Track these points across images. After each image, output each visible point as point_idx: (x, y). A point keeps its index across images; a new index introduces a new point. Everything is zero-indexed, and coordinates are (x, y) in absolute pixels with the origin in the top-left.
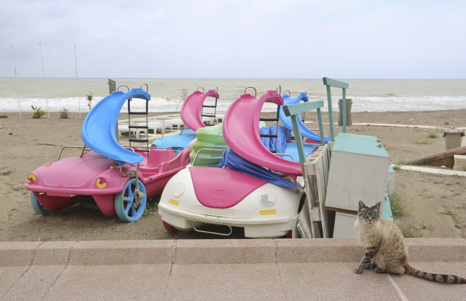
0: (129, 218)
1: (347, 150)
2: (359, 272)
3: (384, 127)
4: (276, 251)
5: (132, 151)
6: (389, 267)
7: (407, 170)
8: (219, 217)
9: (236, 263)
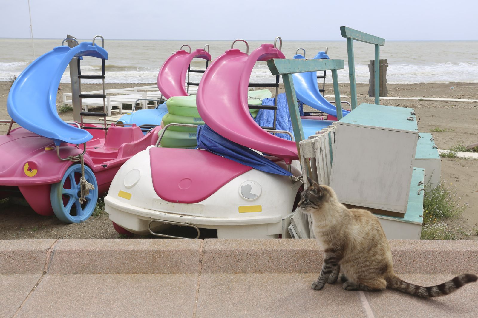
0: (72, 218)
1: (359, 123)
2: (317, 288)
3: (443, 102)
4: (201, 257)
5: (77, 126)
6: (363, 279)
7: (465, 158)
8: (182, 215)
9: (141, 273)
